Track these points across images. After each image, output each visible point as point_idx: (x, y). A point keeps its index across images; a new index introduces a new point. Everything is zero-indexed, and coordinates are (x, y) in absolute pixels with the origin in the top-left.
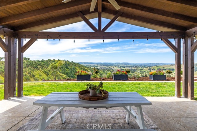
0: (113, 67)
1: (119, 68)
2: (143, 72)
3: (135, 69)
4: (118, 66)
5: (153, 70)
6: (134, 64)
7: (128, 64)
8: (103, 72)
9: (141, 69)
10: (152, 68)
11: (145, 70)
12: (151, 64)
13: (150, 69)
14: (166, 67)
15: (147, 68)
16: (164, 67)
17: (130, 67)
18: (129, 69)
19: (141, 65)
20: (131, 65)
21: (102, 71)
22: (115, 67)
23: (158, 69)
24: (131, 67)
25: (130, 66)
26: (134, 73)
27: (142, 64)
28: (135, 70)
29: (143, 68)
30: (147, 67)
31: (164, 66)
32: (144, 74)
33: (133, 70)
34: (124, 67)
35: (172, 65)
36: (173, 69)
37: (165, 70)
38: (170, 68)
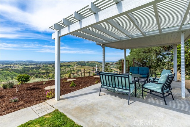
0: (12, 65)
1: (21, 66)
2: (48, 69)
4: (20, 64)
6: (39, 62)
7: (33, 62)
9: (45, 66)
15: (51, 65)
17: (34, 65)
18: (34, 66)
22: (15, 65)
24: (36, 64)
25: (35, 63)
26: (39, 70)
27: (46, 62)
28: (40, 68)
29: (48, 65)
34: (28, 65)
35: (69, 62)
36: (70, 65)
37: (65, 66)
38: (68, 64)
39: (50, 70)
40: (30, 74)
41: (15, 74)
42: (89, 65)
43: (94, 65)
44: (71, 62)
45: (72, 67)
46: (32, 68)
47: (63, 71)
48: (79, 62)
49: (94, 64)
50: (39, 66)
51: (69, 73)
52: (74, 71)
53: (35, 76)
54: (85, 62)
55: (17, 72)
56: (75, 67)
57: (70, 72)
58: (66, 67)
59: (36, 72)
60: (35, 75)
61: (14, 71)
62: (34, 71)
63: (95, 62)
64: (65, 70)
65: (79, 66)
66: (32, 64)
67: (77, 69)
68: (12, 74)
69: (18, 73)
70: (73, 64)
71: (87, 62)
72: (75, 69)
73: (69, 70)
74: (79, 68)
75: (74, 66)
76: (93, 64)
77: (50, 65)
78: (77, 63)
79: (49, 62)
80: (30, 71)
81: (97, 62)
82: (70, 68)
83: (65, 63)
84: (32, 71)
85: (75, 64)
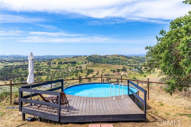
1: (2, 64)
2: (40, 68)
4: (1, 61)
5: (53, 64)
7: (19, 57)
9: (37, 63)
10: (52, 62)
11: (44, 65)
12: (51, 56)
13: (49, 64)
14: (68, 60)
15: (46, 62)
16: (66, 61)
17: (21, 61)
18: (20, 64)
19: (39, 59)
20: (24, 58)
23: (59, 62)
25: (22, 60)
27: (40, 57)
29: (41, 62)
30: (46, 60)
31: (66, 59)
32: (40, 71)
33: (25, 65)
34: (12, 62)
35: (74, 57)
36: (75, 63)
37: (67, 63)
38: (72, 60)
39: (43, 70)
40: (12, 76)
42: (107, 62)
43: (117, 61)
44: (77, 57)
45: (79, 65)
46: (17, 67)
47: (64, 73)
48: (90, 56)
49: (117, 59)
50: (27, 63)
51: (73, 75)
52: (82, 71)
53: (20, 80)
54: (101, 57)
56: (84, 66)
57: (75, 74)
58: (69, 65)
59: (22, 73)
60: (20, 78)
62: (19, 71)
63: (119, 56)
64: (67, 70)
65: (90, 63)
66: (17, 61)
67: (86, 69)
70: (81, 60)
71: (105, 57)
72: (83, 69)
73: (74, 70)
74: (91, 67)
75: (82, 63)
76: (114, 59)
77: (44, 61)
78: (87, 59)
79: (43, 57)
80: (14, 71)
81: (122, 56)
82: (75, 67)
83: (68, 58)
84: (15, 71)
85: (84, 61)
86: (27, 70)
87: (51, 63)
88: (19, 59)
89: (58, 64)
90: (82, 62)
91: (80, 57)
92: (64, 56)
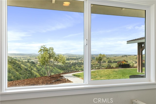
3: (82, 61)
6: (80, 55)
7: (73, 55)
8: (41, 67)
11: (95, 63)
14: (117, 59)
16: (115, 60)
17: (75, 59)
18: (75, 62)
20: (77, 57)
21: (39, 65)
23: (108, 61)
24: (77, 59)
25: (75, 58)
26: (81, 67)
31: (115, 58)
33: (79, 63)
34: (68, 60)
35: (123, 56)
41: (57, 71)
44: (126, 56)
50: (80, 61)
55: (59, 68)
59: (79, 69)
61: (57, 67)
62: (76, 68)
68: (55, 71)
69: (61, 70)
70: (131, 59)
80: (72, 67)
83: (117, 57)
84: (74, 68)
85: (134, 60)
86: (82, 67)
87: (102, 62)
88: (73, 58)
89: (108, 63)
90: (132, 61)
91: (129, 56)
92: (111, 55)
